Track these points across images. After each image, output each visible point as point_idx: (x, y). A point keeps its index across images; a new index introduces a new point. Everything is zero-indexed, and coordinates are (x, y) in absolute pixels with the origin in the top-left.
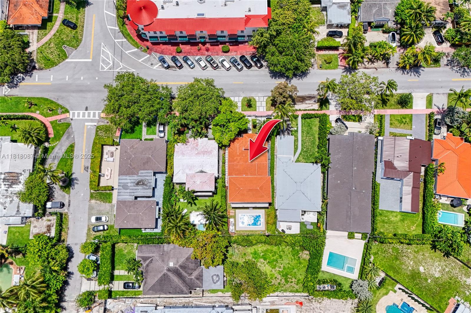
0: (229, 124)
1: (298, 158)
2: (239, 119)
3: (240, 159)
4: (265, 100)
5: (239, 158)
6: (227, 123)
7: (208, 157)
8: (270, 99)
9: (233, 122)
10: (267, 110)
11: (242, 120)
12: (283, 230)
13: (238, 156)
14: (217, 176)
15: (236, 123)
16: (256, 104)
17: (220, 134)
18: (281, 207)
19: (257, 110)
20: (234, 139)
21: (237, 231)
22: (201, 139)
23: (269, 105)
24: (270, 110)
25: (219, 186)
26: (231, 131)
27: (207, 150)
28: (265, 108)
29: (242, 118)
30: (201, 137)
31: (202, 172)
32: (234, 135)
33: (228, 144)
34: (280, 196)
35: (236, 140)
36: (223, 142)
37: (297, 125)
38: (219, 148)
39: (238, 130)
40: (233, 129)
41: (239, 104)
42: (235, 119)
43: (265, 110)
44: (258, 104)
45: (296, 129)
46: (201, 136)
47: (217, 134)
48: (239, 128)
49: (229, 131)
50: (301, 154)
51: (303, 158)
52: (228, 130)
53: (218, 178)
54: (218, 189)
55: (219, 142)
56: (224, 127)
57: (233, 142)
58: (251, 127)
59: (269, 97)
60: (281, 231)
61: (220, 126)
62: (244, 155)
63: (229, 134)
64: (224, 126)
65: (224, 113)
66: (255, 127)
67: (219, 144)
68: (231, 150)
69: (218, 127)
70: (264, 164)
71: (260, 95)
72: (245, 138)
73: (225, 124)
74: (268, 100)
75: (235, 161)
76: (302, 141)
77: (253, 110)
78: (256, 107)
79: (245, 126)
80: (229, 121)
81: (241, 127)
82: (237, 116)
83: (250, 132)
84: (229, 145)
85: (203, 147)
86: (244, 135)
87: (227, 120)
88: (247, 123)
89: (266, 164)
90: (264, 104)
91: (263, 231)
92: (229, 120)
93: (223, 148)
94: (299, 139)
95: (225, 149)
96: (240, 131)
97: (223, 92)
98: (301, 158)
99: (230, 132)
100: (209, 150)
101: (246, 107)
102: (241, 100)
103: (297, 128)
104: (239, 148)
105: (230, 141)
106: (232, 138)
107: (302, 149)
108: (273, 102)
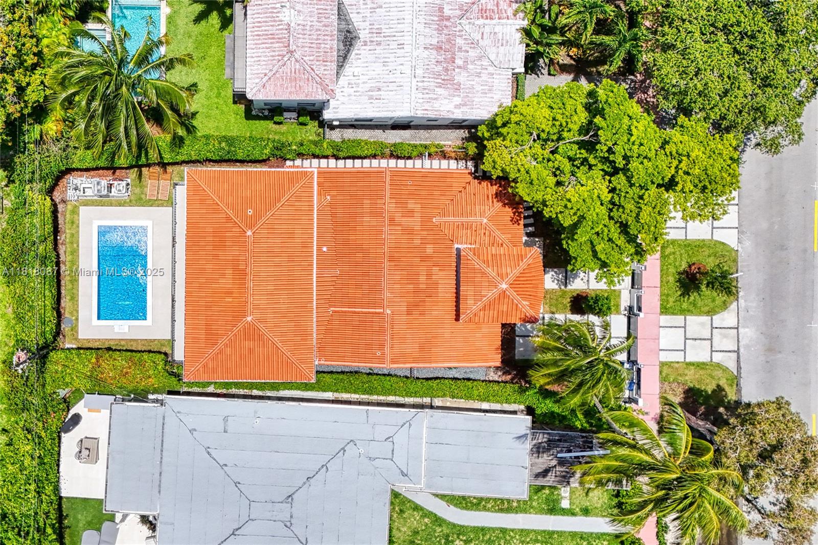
0: (597, 173)
1: (417, 508)
2: (624, 228)
3: (409, 231)
4: (717, 358)
5: (415, 222)
6: (605, 160)
7: (419, 72)
8: (723, 383)
9: (613, 190)
10: (663, 364)
11: (621, 241)
12: (76, 419)
13: (426, 220)
14: (327, 115)
15: (603, 211)
16: (701, 313)
17: (546, 126)
18: (171, 421)
19: (665, 320)
20: (513, 202)
21: (75, 211)
22: (519, 35)
23: (691, 379)
24: (664, 379)
25: (283, 128)
26: (559, 184)
27: (459, 62)
28: (678, 357)
29: (632, 239)
30: (527, 33)
31: (348, 39)
32: (539, 197)
33: (486, 166)
34: (226, 419)
35: (509, 211)
36: (498, 141)
37: (586, 512)
38: (470, 127)
39: (567, 222)
40: (571, 192)
41: (699, 230)
42: (630, 206)
43: (664, 357)
44: (697, 324)
45: (565, 504)
46: (536, 32)
47: (547, 112)
48: (575, 226)
49: (557, 172)
50: (438, 521)
51: (416, 533)
52: (567, 166)
53: (322, 124)
54: (269, 124)
55: (499, 123)
56: (581, 145)
57: (497, 195)
58: (578, 285)
59: (736, 380)
60: (73, 412)
61: (586, 129)
62: (430, 250)
63: (545, 173)
64: (590, 146)
65: (665, 142)
66: (580, 304)
67: (492, 125)
68: (457, 185)
69: (582, 117)
70: (382, 346)
71: (748, 333)
72: (521, 257)
73: (602, 148)
74: (719, 373)
75: (401, 203)
76: (504, 531)
77: (664, 297)
78: (683, 312)
79: (588, 256)
80: (616, 171)
81: (582, 236)
82: (645, 217)
83: (550, 281)
84: (485, 177)
85: (474, 44)
86: (536, 253)
87: (620, 163)
88: (604, 265)
89: (381, 360)
90: (698, 354)
91: (74, 329)
92: (625, 170)
93: (472, 148)
94: (512, 516)
95: (466, 157)
96: (561, 229)
97: (773, 147)
98: (414, 520)
99: (552, 181)
100: (461, 77)
101: (684, 266)
102: (719, 236)
103: (571, 513)
104: (468, 226)
105: (504, 180)
106: (522, 190)
107: (460, 530)
108: (708, 397)
